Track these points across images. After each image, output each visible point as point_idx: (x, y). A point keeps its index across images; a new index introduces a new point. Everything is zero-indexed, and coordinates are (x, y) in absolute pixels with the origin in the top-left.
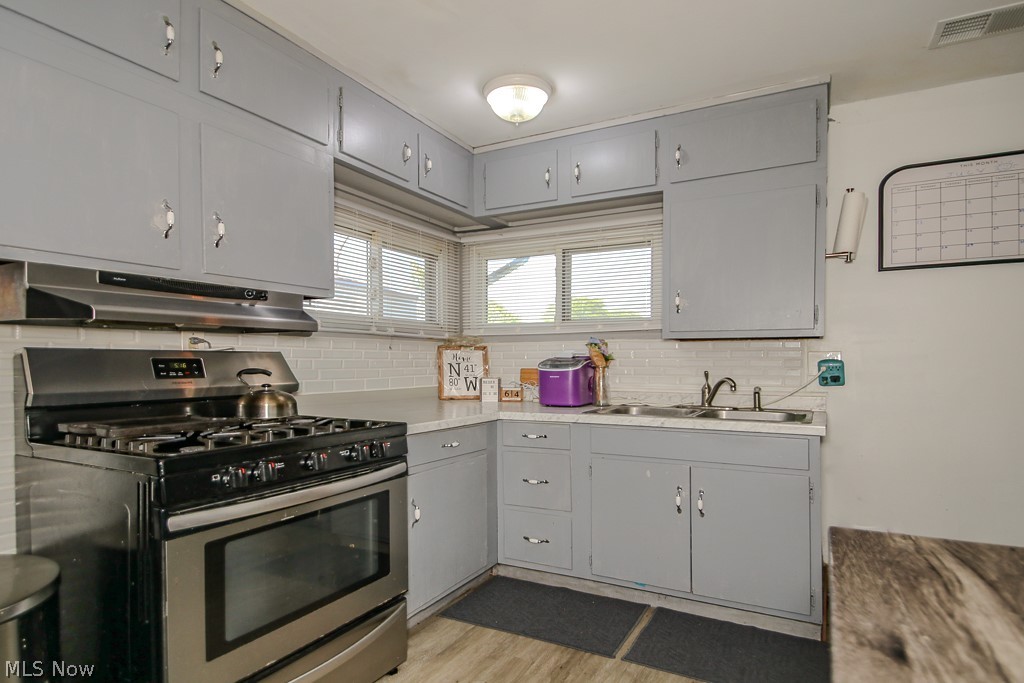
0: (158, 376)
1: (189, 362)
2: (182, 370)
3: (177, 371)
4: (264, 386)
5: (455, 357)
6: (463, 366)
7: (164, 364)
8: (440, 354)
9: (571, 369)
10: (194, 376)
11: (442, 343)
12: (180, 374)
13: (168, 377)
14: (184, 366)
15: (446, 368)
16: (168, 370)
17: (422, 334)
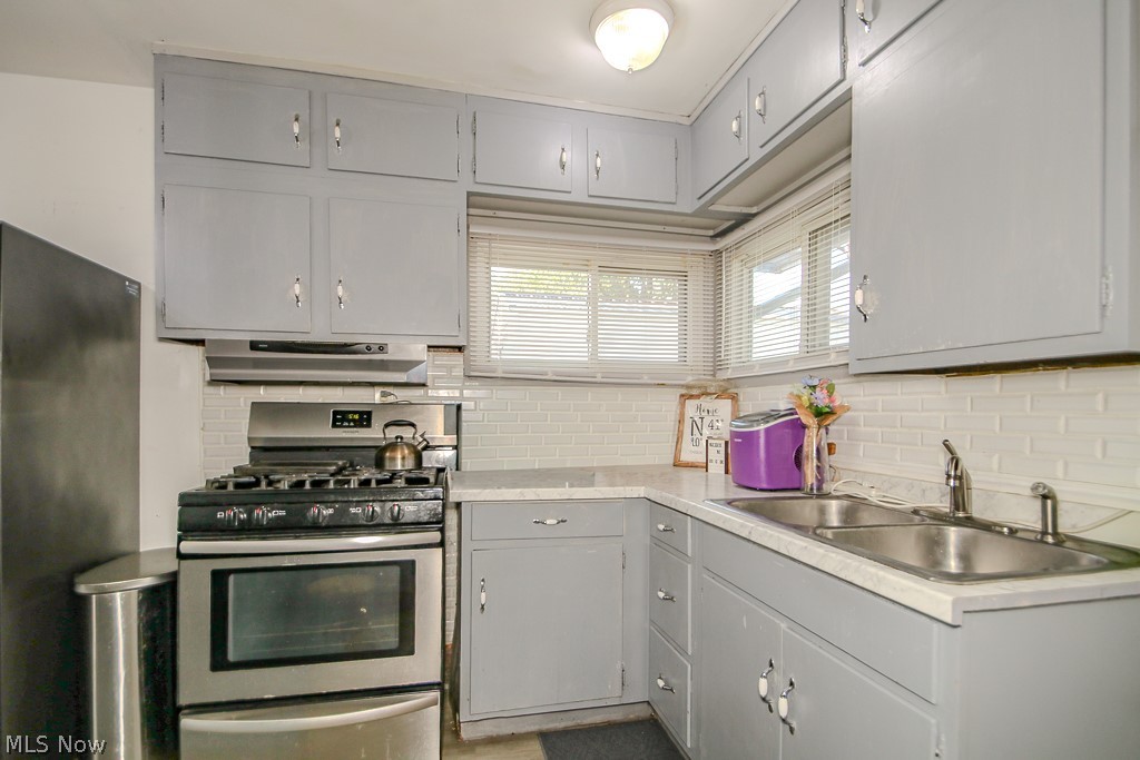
0: (334, 425)
1: (361, 413)
2: (354, 420)
3: (349, 421)
4: (397, 438)
5: (699, 408)
6: (707, 420)
7: (341, 417)
8: (683, 405)
9: (763, 427)
10: (362, 426)
11: (684, 391)
12: (352, 424)
13: (341, 426)
14: (357, 417)
15: (688, 423)
16: (342, 420)
17: (646, 380)
